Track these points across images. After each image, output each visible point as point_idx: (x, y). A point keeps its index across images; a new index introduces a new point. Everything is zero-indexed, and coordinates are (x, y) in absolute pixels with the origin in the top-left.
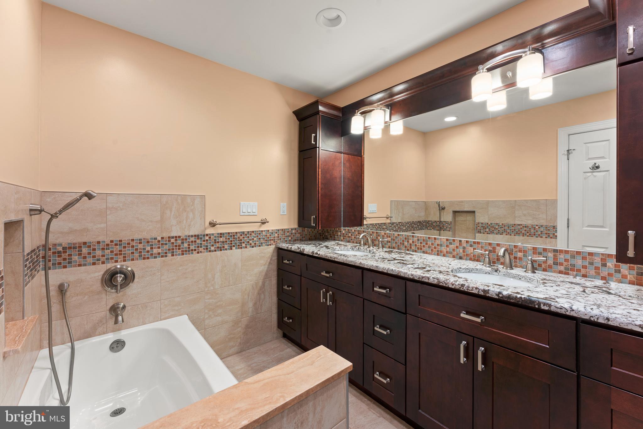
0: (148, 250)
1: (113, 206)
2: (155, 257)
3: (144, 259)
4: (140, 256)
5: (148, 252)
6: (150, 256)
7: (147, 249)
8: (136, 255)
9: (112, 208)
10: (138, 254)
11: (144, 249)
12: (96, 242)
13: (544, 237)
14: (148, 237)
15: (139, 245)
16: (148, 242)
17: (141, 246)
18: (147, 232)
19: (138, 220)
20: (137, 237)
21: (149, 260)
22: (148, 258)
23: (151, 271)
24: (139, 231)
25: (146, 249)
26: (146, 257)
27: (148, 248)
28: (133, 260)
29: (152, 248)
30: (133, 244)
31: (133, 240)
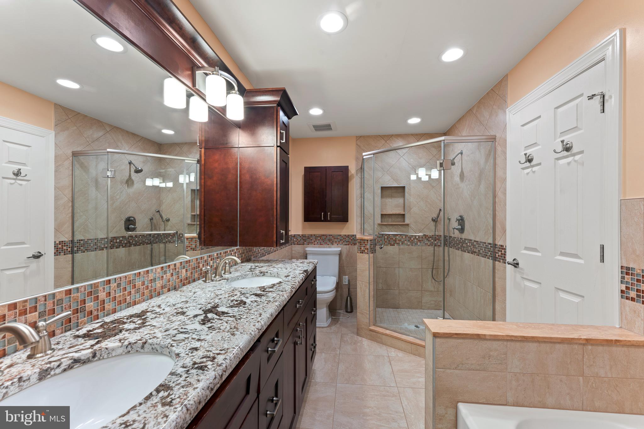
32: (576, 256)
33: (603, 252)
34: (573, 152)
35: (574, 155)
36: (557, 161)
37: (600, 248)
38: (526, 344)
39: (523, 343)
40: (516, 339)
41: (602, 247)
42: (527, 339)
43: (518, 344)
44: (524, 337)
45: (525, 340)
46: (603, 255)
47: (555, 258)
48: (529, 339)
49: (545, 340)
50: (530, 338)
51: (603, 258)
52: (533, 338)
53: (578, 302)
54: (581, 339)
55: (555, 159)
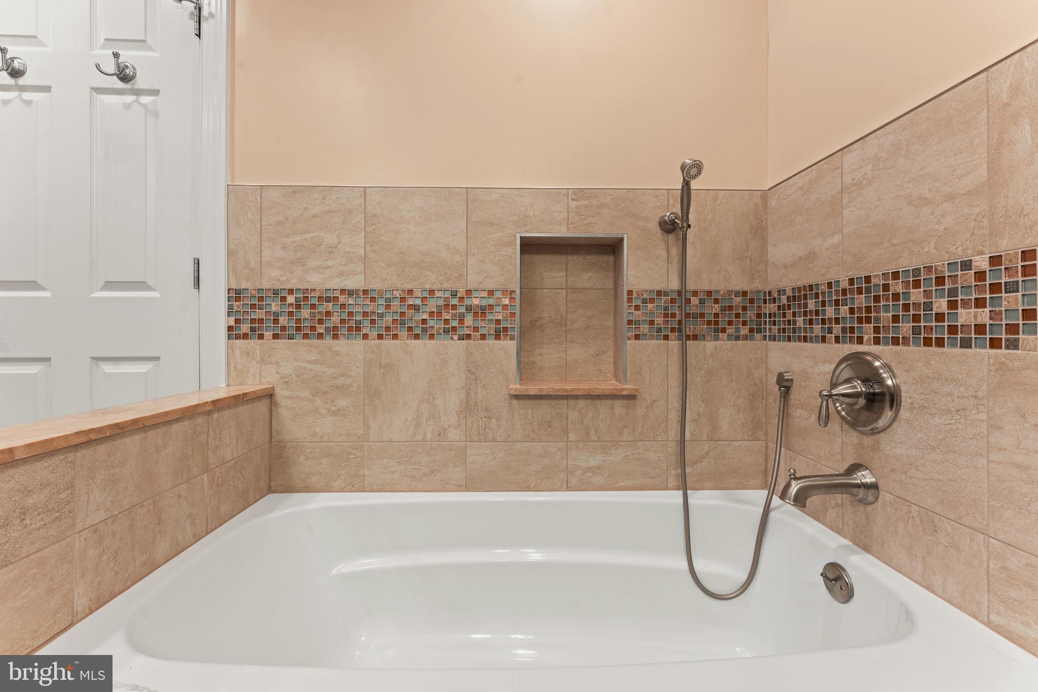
0: (939, 311)
1: (854, 179)
2: (966, 344)
3: (927, 342)
4: (916, 331)
5: (940, 317)
6: (946, 336)
7: (936, 309)
8: (906, 328)
9: (853, 184)
10: (912, 324)
11: (928, 306)
12: (826, 285)
13: (268, 334)
14: (940, 261)
15: (912, 290)
16: (940, 281)
17: (917, 295)
18: (936, 243)
19: (909, 203)
20: (906, 263)
21: (942, 349)
22: (940, 343)
23: (950, 395)
24: (912, 241)
25: (935, 307)
26: (934, 336)
27: (941, 305)
28: (895, 341)
29: (953, 305)
30: (896, 288)
31: (896, 275)
32: (142, 285)
33: (199, 271)
34: (136, 87)
35: (138, 93)
36: (95, 93)
37: (194, 263)
38: (119, 442)
39: (114, 441)
40: (100, 436)
41: (197, 263)
42: (122, 428)
43: (102, 449)
44: (117, 425)
45: (120, 431)
46: (199, 276)
47: (91, 296)
48: (127, 427)
49: (156, 420)
50: (130, 425)
51: (199, 281)
52: (136, 422)
53: (146, 372)
54: (208, 402)
55: (92, 88)
